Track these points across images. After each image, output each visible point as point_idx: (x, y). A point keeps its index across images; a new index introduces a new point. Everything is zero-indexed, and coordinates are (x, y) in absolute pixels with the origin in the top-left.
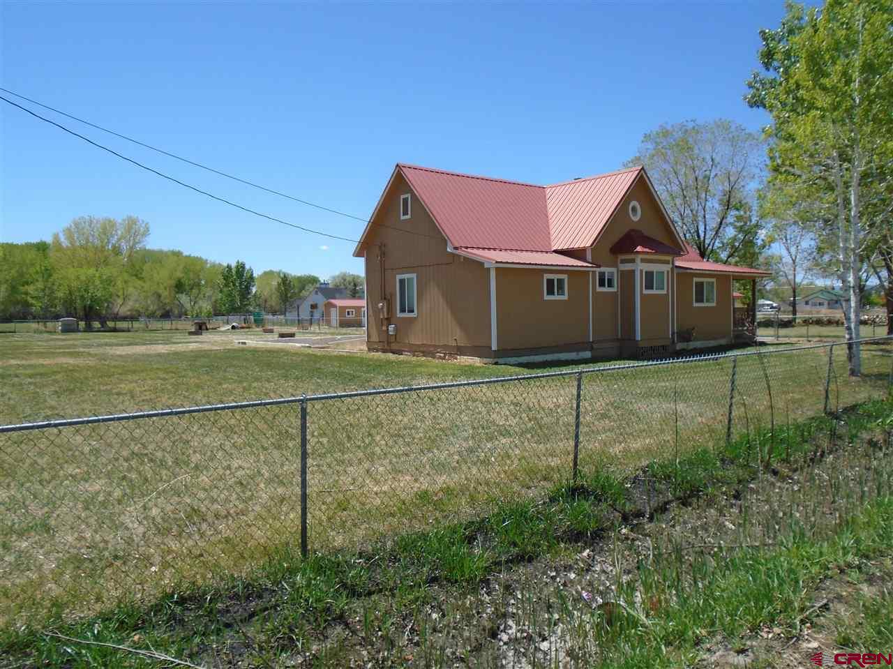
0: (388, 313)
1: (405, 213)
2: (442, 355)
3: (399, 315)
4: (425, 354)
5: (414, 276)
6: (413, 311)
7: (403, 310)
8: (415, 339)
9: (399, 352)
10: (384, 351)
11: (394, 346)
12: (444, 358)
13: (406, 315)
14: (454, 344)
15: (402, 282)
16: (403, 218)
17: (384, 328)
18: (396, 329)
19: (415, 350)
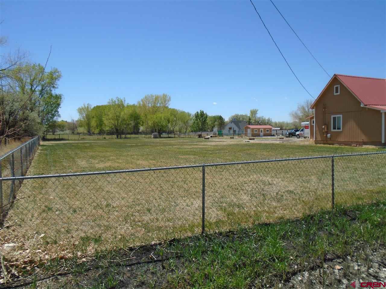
0: (327, 130)
1: (337, 92)
2: (355, 145)
3: (332, 130)
4: (346, 145)
5: (341, 116)
6: (340, 129)
7: (334, 128)
8: (341, 139)
9: (333, 144)
10: (324, 144)
11: (330, 142)
12: (356, 146)
13: (336, 130)
14: (362, 141)
15: (334, 118)
16: (335, 94)
17: (325, 135)
18: (331, 136)
19: (340, 143)
